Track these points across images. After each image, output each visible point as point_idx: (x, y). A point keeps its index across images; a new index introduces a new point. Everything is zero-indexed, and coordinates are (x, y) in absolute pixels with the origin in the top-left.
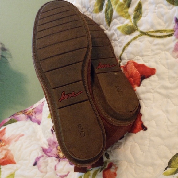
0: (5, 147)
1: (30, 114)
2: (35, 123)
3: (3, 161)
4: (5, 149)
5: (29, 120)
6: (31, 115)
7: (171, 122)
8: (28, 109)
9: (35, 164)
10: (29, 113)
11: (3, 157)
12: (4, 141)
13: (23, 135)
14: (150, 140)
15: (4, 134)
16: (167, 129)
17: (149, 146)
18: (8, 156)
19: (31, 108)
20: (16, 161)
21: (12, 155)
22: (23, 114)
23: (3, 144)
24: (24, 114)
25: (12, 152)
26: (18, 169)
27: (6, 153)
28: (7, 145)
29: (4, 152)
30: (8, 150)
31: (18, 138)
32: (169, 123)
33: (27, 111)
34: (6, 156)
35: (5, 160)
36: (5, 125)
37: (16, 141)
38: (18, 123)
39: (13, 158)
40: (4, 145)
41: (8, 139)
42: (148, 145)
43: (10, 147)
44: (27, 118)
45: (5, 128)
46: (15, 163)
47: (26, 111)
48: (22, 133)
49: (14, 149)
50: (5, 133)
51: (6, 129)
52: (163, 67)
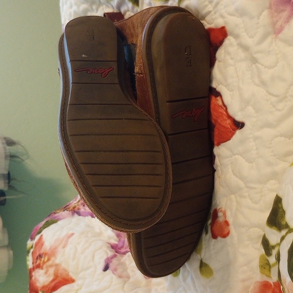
0: (50, 263)
1: (76, 209)
2: (87, 217)
3: (53, 284)
4: (51, 266)
5: (76, 215)
6: (78, 209)
7: (276, 96)
8: (70, 204)
9: (106, 268)
10: (74, 208)
11: (51, 278)
12: (46, 254)
13: (73, 234)
14: (256, 138)
15: (42, 245)
16: (274, 109)
17: (257, 149)
18: (59, 275)
19: (75, 200)
20: (74, 277)
21: (65, 270)
22: (64, 211)
23: (46, 259)
24: (66, 211)
25: (64, 265)
26: (81, 288)
27: (55, 271)
28: (53, 259)
29: (52, 271)
30: (57, 265)
31: (67, 242)
32: (274, 99)
33: (70, 206)
34: (56, 276)
35: (56, 281)
36: (40, 232)
37: (64, 247)
38: (59, 223)
39: (68, 275)
40: (48, 260)
41: (50, 248)
42: (255, 148)
43: (58, 259)
44: (73, 214)
45: (42, 236)
46: (73, 281)
47: (68, 207)
48: (71, 232)
49: (65, 260)
50: (44, 242)
51: (44, 237)
52: (232, 17)
